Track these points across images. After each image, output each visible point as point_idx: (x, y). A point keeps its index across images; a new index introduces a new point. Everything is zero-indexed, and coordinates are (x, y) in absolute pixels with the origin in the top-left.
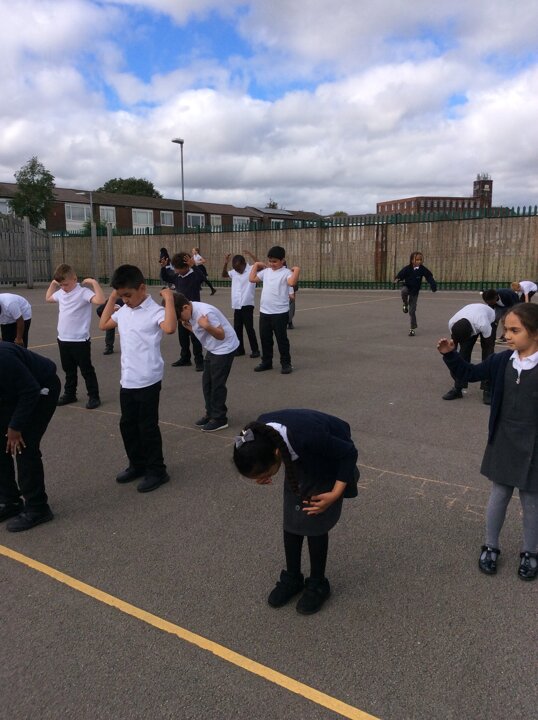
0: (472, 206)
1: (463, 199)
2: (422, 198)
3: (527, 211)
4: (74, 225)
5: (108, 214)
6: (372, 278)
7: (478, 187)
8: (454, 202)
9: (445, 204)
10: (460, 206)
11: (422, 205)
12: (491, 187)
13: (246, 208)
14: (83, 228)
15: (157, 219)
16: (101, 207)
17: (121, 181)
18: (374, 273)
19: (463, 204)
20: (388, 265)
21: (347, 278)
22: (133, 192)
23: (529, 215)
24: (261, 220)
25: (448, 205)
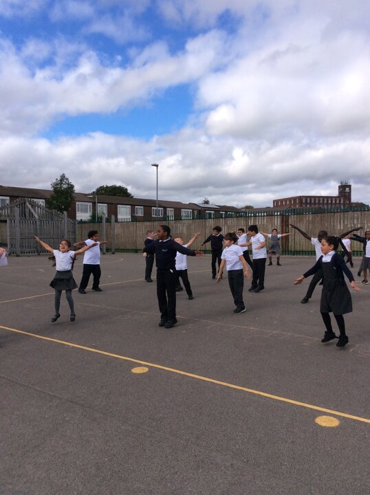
0: (338, 202)
1: (331, 197)
2: (303, 197)
5: (102, 209)
7: (341, 189)
8: (325, 199)
10: (330, 202)
11: (304, 201)
12: (350, 189)
13: (190, 204)
15: (133, 211)
16: (98, 204)
17: (107, 187)
19: (332, 200)
20: (290, 240)
24: (200, 212)
25: (321, 201)
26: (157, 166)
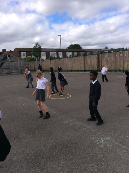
15: (73, 54)
16: (59, 52)
24: (102, 52)
26: (60, 36)
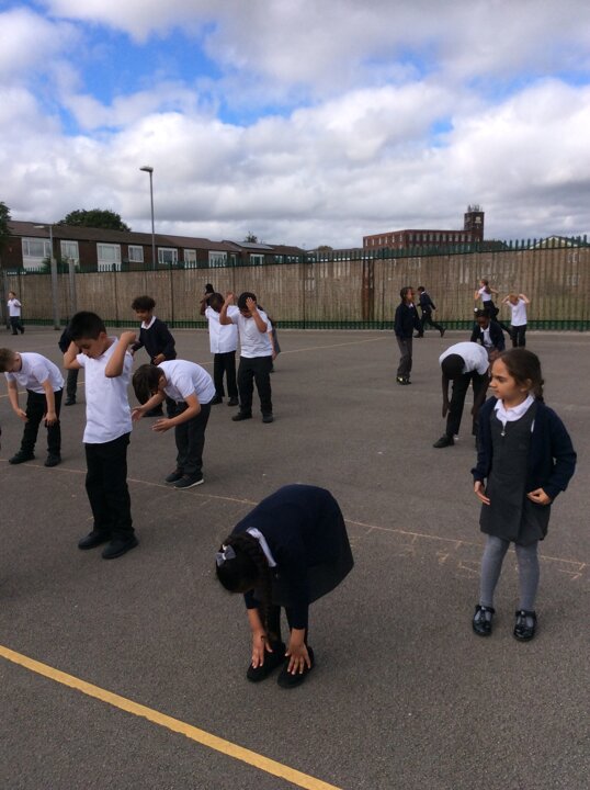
0: (463, 239)
1: (453, 233)
2: (410, 231)
3: (520, 244)
4: (32, 262)
5: (70, 249)
6: (358, 317)
7: (469, 219)
8: (444, 236)
9: (435, 237)
10: (451, 239)
11: (411, 239)
12: (482, 220)
13: (223, 242)
14: (43, 265)
15: (124, 254)
16: (62, 242)
17: (85, 213)
18: (361, 311)
19: (454, 238)
20: (376, 303)
21: (332, 317)
22: (98, 225)
23: (522, 249)
24: (240, 255)
25: (438, 239)
26: (151, 171)
